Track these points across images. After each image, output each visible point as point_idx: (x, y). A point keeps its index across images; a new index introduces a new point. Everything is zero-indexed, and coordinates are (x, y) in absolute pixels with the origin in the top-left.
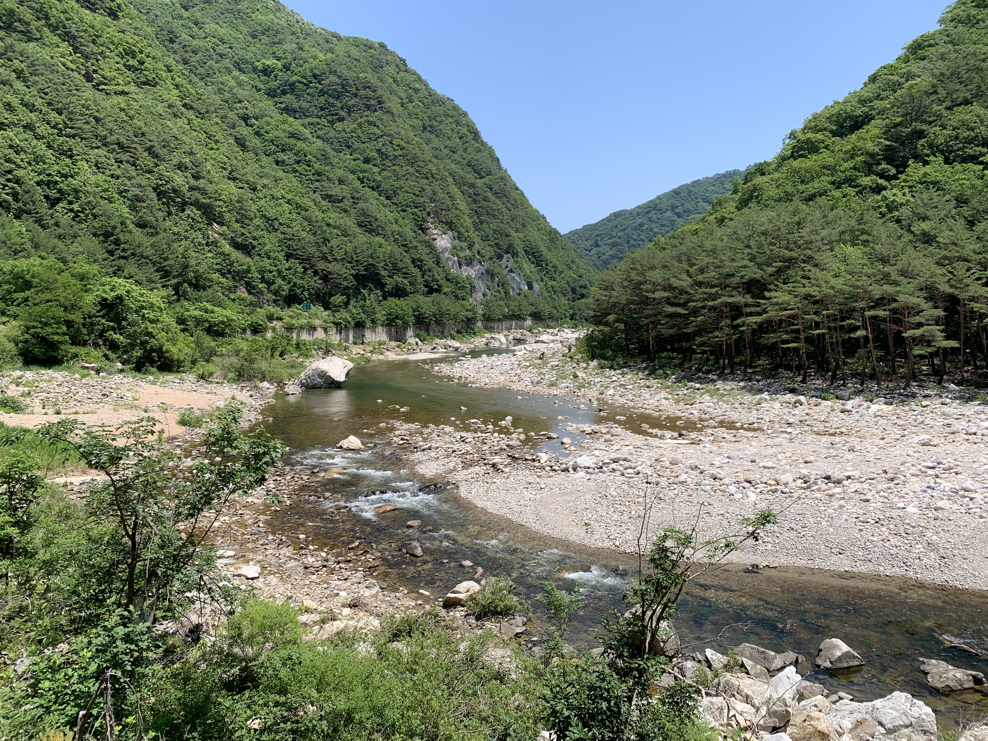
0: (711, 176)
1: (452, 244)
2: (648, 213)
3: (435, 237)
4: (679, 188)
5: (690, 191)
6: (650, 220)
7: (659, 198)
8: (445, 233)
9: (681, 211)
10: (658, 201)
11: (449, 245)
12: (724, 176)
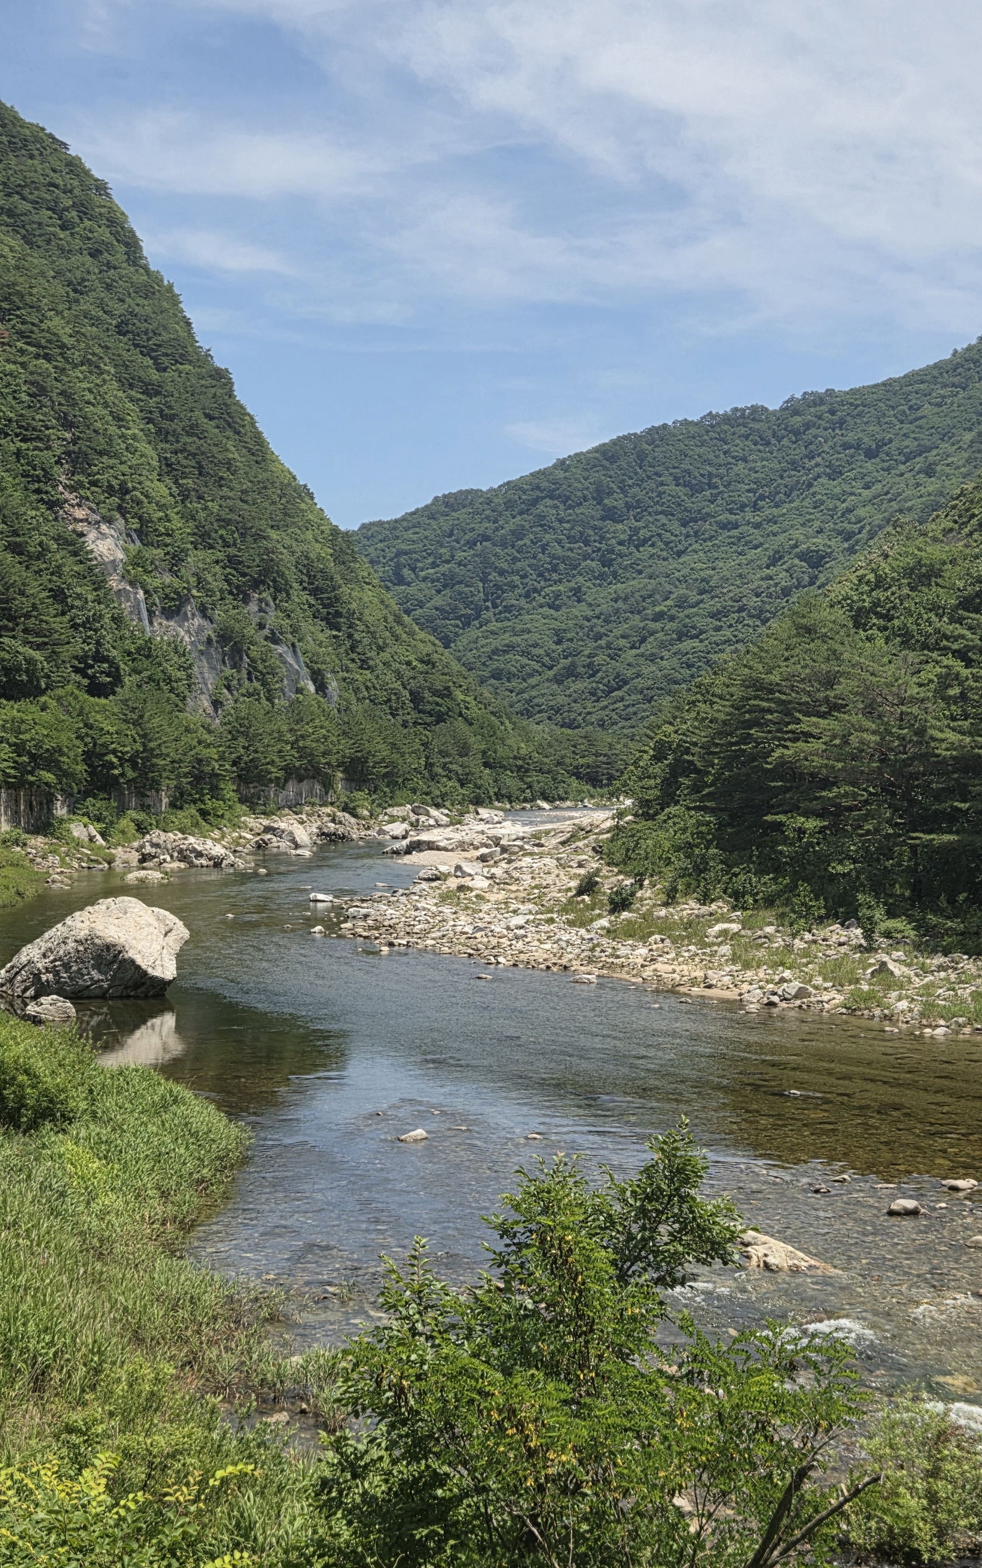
0: (695, 418)
1: (125, 550)
2: (535, 502)
3: (80, 527)
4: (614, 443)
5: (642, 457)
6: (541, 522)
7: (561, 464)
8: (109, 521)
9: (620, 504)
10: (560, 474)
11: (120, 555)
12: (726, 419)
